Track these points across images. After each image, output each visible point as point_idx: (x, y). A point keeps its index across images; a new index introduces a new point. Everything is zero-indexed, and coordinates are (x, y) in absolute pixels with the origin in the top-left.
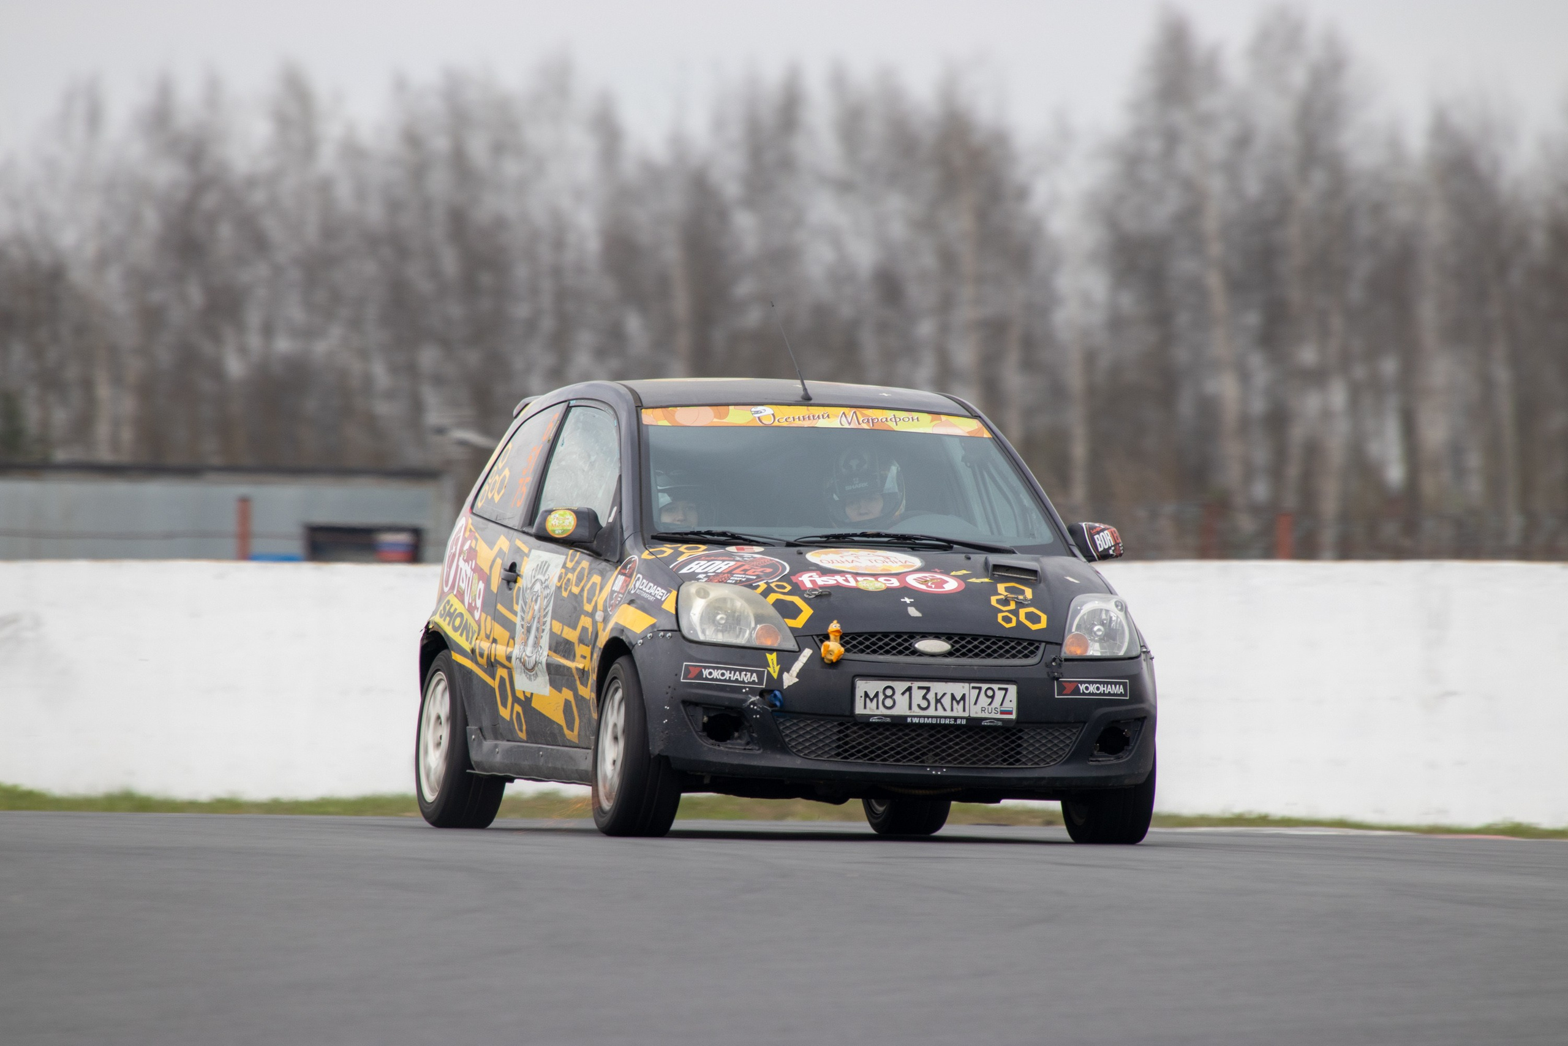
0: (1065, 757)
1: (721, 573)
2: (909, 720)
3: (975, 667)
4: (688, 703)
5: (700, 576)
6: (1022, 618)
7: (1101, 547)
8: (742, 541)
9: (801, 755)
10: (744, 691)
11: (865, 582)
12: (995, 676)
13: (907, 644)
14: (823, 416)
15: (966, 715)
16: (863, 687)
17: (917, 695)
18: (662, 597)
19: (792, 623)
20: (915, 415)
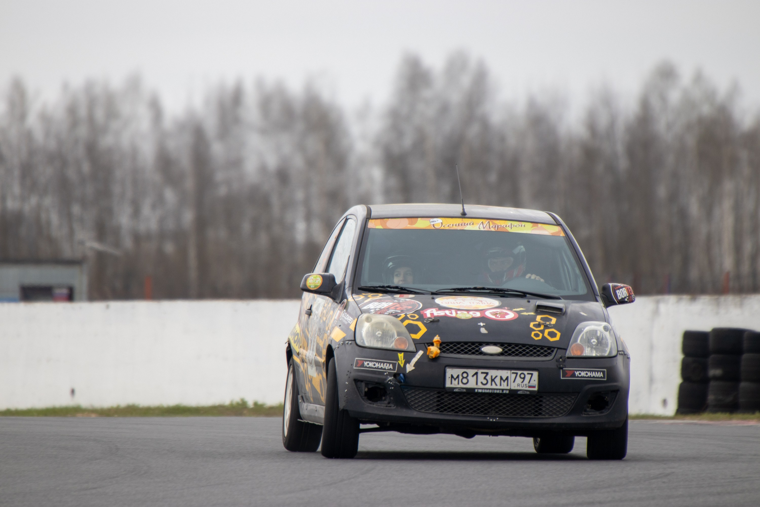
0: (567, 412)
1: (383, 309)
2: (476, 391)
3: (515, 362)
4: (356, 381)
5: (372, 311)
6: (546, 334)
7: (620, 297)
8: (406, 291)
9: (417, 409)
10: (385, 374)
11: (461, 314)
12: (526, 366)
13: (477, 349)
14: (470, 224)
15: (508, 388)
16: (450, 372)
17: (481, 377)
18: (350, 322)
19: (414, 336)
20: (523, 223)
